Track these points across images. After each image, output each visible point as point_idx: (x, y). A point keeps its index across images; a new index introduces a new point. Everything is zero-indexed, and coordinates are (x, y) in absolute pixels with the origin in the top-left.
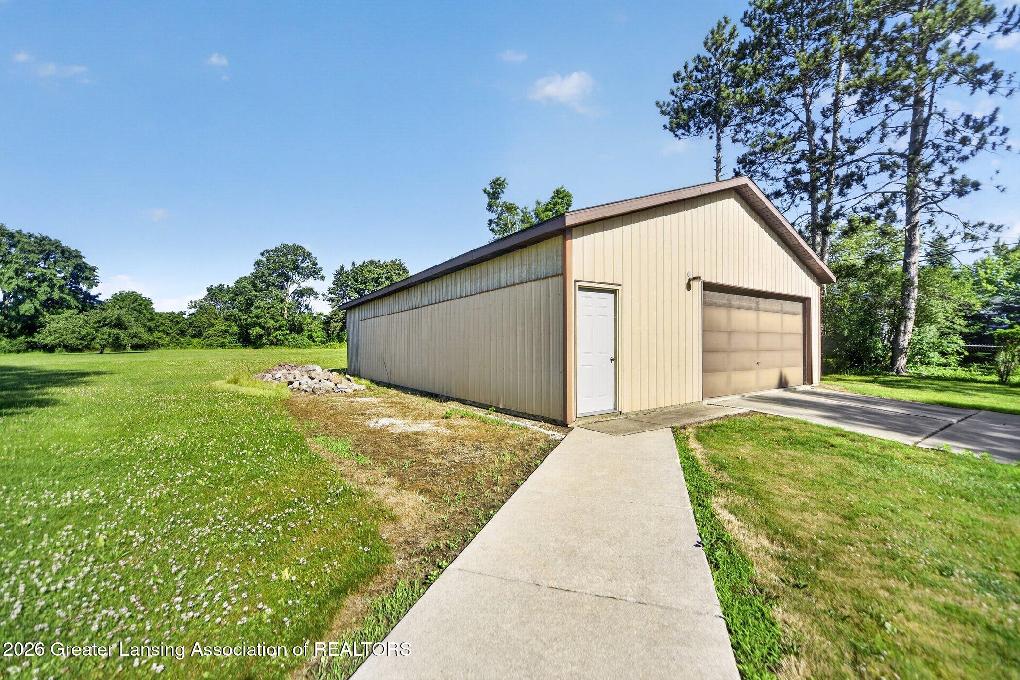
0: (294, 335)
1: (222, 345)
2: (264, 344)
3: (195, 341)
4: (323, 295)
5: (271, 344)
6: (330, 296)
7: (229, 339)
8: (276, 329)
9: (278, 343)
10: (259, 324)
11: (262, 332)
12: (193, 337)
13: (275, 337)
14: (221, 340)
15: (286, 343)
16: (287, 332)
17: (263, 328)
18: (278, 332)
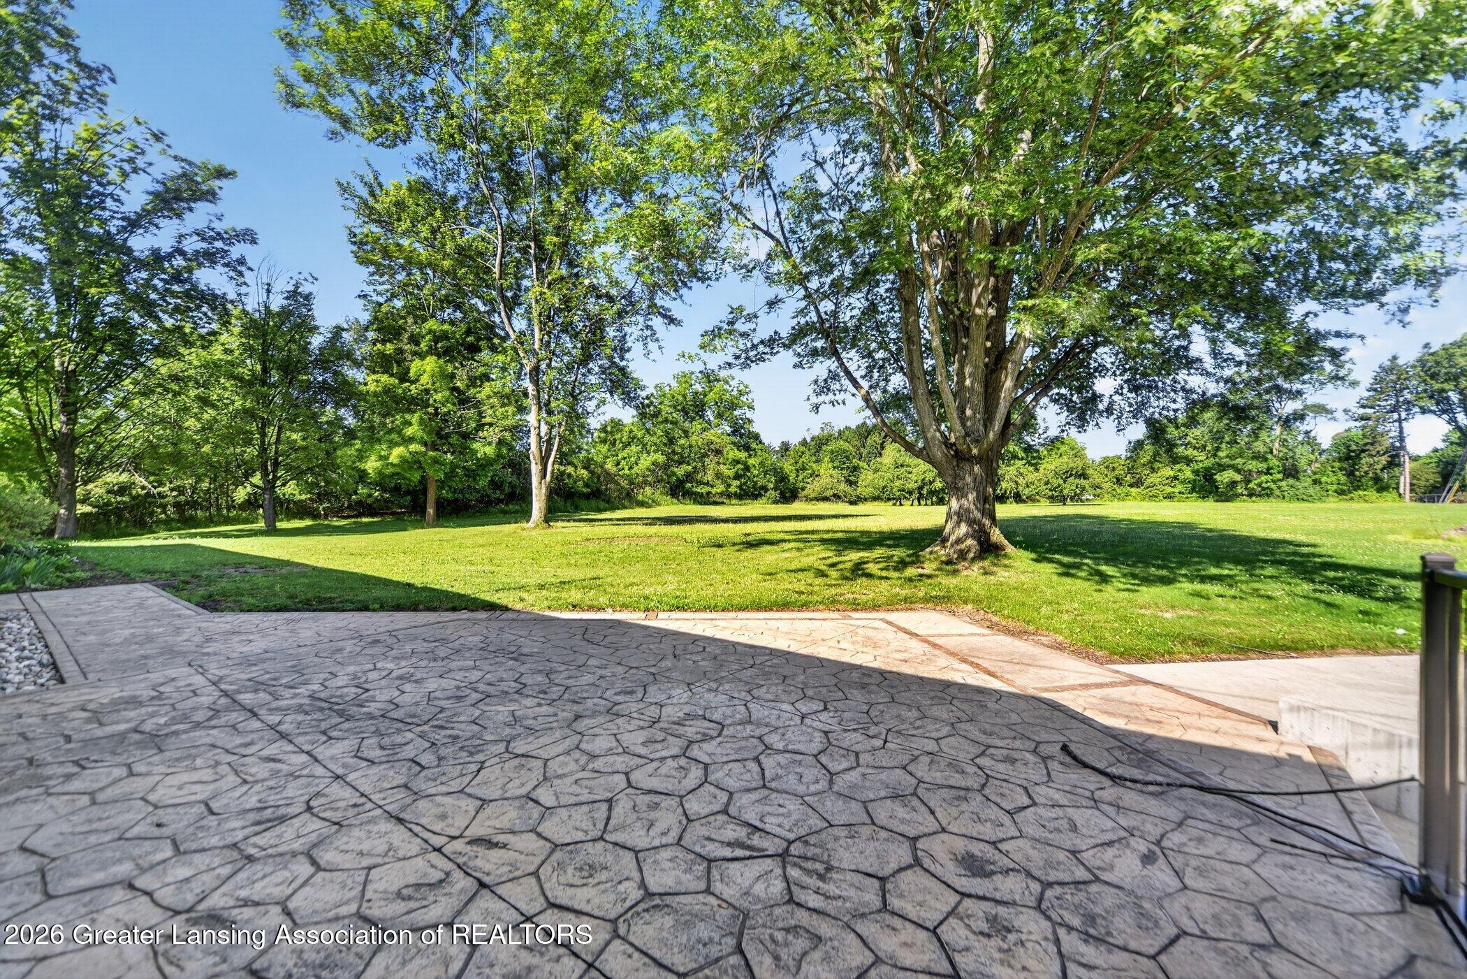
0: (1291, 481)
1: (1169, 497)
2: (1238, 496)
3: (1134, 490)
4: (1346, 411)
5: (1250, 495)
6: (1362, 411)
7: (1180, 488)
8: (1259, 473)
9: (1265, 493)
10: (1233, 467)
11: (1238, 477)
12: (1131, 486)
13: (1259, 485)
14: (1169, 490)
15: (1277, 492)
16: (1280, 476)
17: (1238, 471)
18: (1264, 478)
